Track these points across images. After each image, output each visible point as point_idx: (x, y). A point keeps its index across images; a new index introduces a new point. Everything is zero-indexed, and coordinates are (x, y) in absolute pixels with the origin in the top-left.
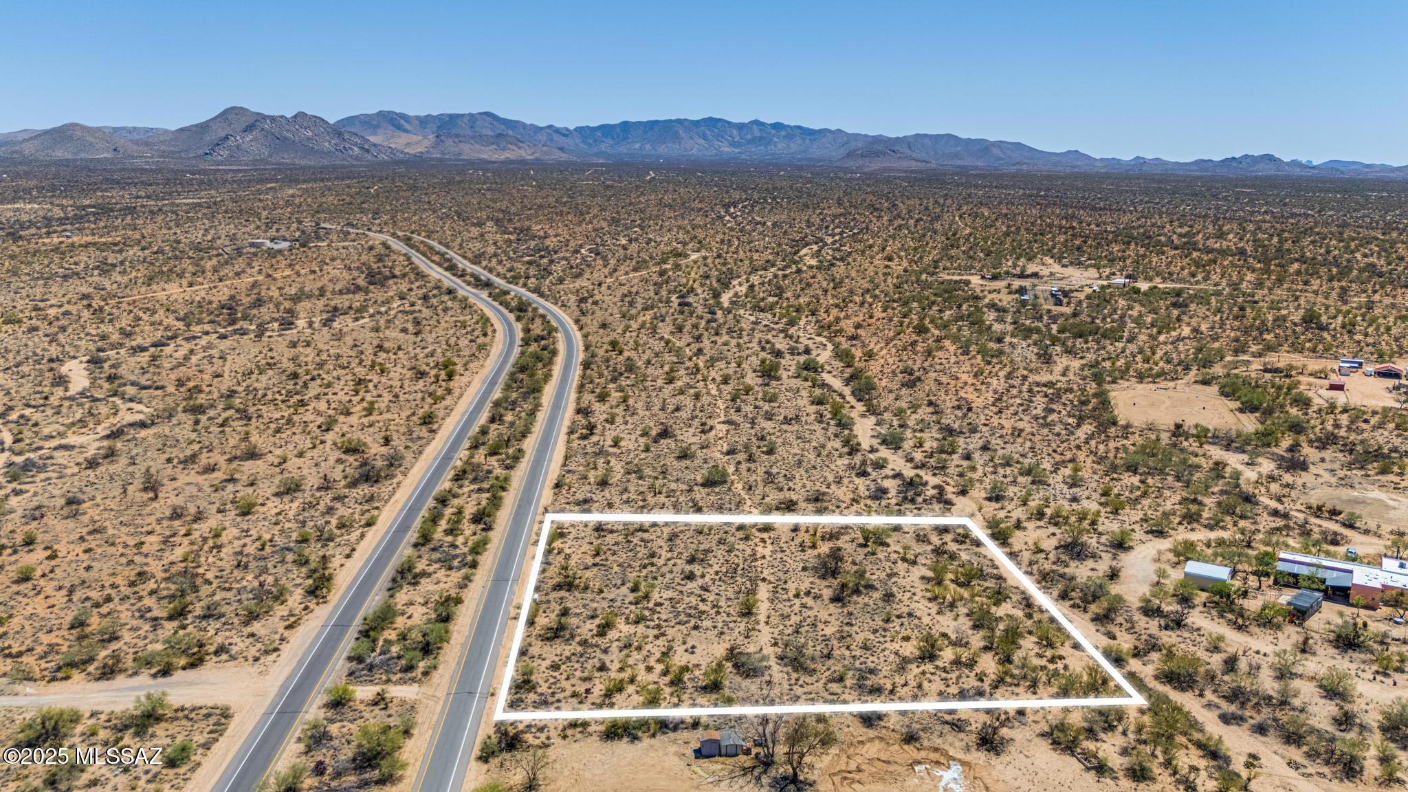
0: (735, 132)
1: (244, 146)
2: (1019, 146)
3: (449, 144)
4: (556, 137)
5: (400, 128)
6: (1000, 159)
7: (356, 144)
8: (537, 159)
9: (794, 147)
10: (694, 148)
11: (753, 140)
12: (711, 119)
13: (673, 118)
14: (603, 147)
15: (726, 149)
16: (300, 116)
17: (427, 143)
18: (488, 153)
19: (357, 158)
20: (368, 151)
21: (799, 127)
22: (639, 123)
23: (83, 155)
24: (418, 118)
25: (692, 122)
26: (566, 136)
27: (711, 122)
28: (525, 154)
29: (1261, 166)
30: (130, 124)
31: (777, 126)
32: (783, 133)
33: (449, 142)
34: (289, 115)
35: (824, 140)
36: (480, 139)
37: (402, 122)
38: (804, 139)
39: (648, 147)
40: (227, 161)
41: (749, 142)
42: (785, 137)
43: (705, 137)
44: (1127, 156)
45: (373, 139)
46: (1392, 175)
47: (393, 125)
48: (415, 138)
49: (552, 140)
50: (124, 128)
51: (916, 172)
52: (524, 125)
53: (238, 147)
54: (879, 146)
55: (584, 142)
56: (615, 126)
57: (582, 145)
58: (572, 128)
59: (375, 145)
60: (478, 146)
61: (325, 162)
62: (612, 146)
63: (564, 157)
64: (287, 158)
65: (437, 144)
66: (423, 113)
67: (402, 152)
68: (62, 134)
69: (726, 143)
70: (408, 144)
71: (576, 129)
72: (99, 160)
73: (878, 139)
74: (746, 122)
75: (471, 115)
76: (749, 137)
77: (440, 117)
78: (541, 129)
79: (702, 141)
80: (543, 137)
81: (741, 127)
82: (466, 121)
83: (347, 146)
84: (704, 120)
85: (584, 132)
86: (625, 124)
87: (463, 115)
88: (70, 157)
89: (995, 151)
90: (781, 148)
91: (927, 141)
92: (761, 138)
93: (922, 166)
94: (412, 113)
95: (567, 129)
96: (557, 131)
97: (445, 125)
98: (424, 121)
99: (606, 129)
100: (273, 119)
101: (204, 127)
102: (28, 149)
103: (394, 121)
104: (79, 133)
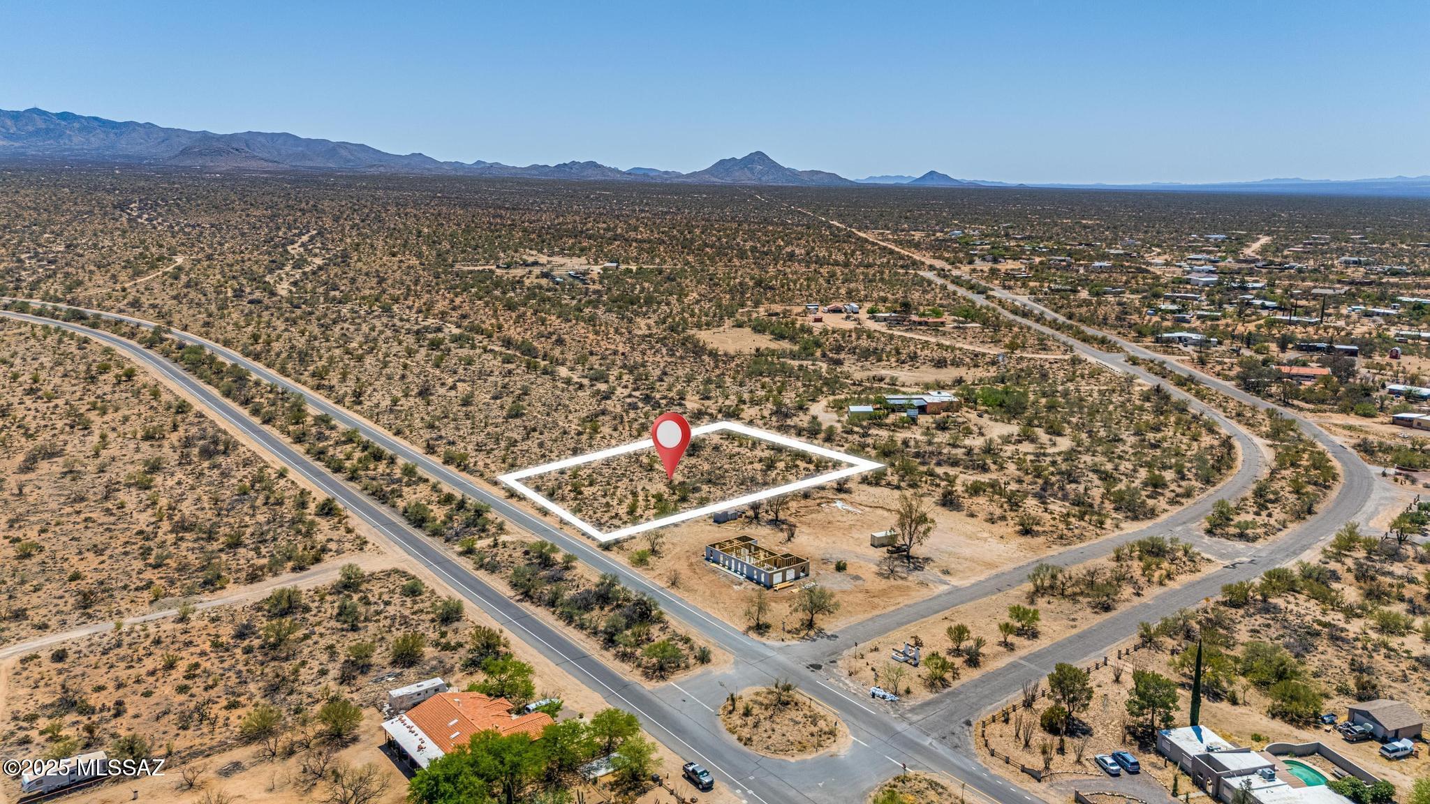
0: (9, 122)
2: (362, 147)
6: (349, 161)
9: (95, 141)
11: (37, 132)
21: (96, 119)
29: (590, 172)
31: (65, 116)
32: (76, 125)
35: (134, 135)
38: (106, 133)
41: (31, 134)
42: (80, 130)
44: (469, 161)
46: (689, 180)
51: (266, 172)
54: (207, 144)
73: (205, 136)
74: (22, 109)
76: (30, 128)
81: (16, 116)
89: (344, 153)
90: (79, 143)
91: (263, 140)
92: (48, 131)
93: (271, 166)
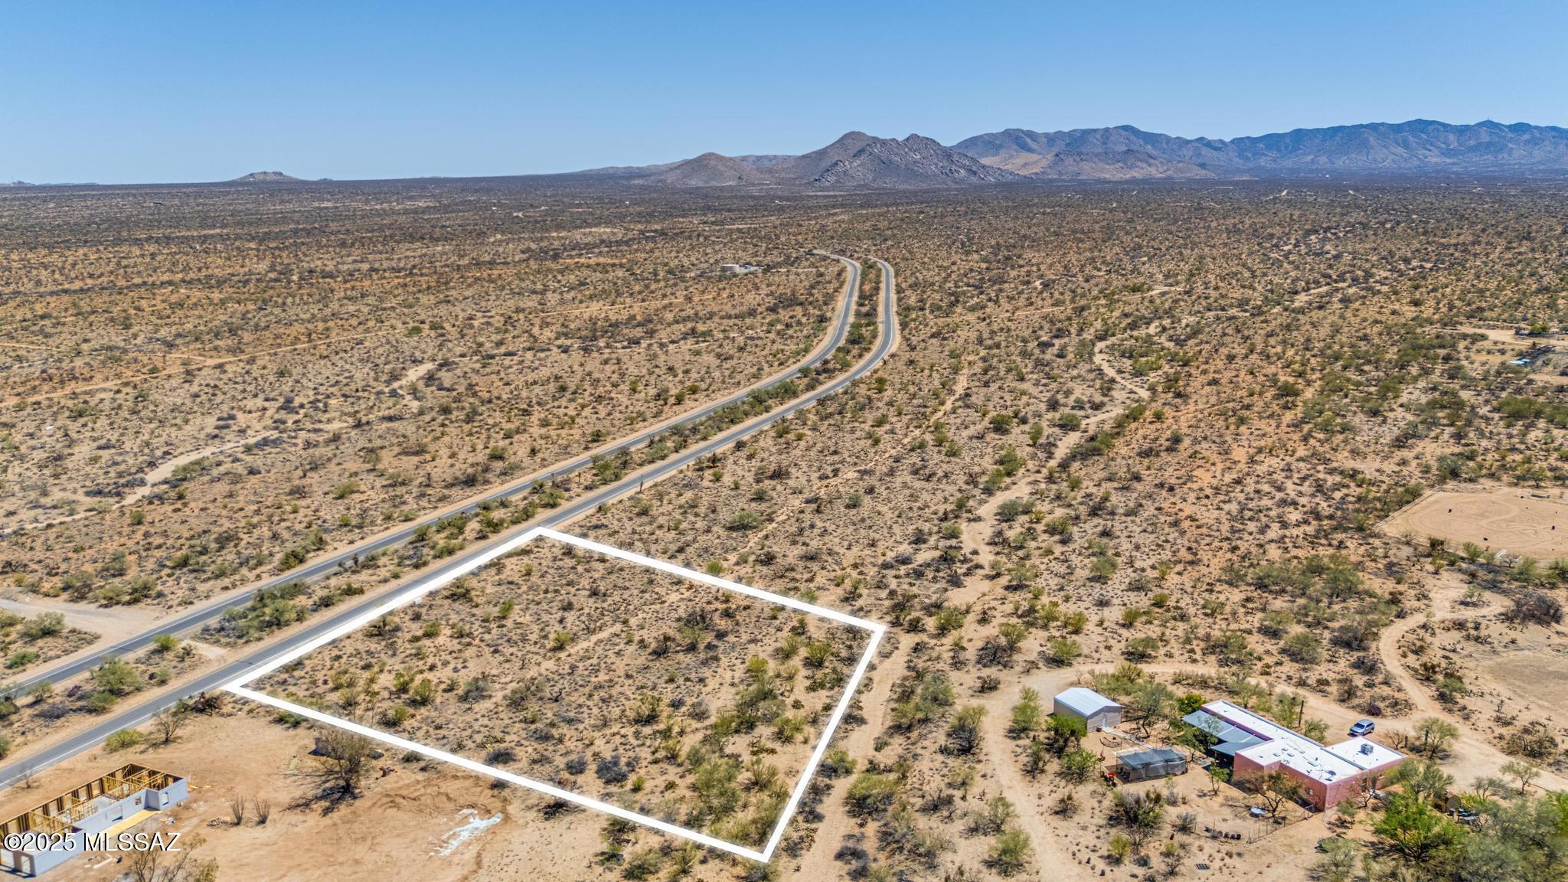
0: (1451, 137)
1: (851, 172)
3: (1070, 165)
4: (1205, 151)
5: (1025, 147)
7: (963, 167)
8: (1170, 178)
9: (1538, 154)
10: (1387, 159)
11: (1477, 147)
12: (1420, 121)
13: (1365, 122)
14: (1262, 161)
15: (1434, 160)
16: (913, 138)
17: (1044, 163)
18: (1112, 173)
19: (962, 181)
20: (975, 173)
22: (1317, 130)
23: (713, 183)
24: (1046, 135)
25: (1392, 126)
26: (1215, 149)
27: (1420, 126)
28: (1156, 172)
30: (771, 153)
31: (1520, 128)
32: (1526, 137)
33: (1069, 161)
34: (901, 138)
36: (1108, 156)
37: (1028, 140)
38: (1556, 145)
39: (1323, 159)
40: (833, 187)
41: (1471, 149)
42: (1527, 142)
43: (1406, 145)
45: (985, 161)
47: (1018, 144)
48: (1034, 157)
49: (1199, 155)
50: (766, 157)
52: (1168, 139)
53: (845, 172)
55: (1240, 156)
56: (1285, 134)
57: (1236, 160)
58: (1227, 139)
59: (984, 167)
60: (1101, 165)
61: (924, 186)
62: (1274, 160)
63: (1202, 173)
64: (888, 183)
65: (1055, 163)
66: (1052, 130)
67: (1011, 174)
68: (702, 163)
69: (1436, 152)
70: (1025, 165)
71: (1233, 141)
72: (722, 189)
74: (1473, 123)
75: (1107, 130)
76: (1473, 142)
77: (1070, 134)
78: (1188, 142)
79: (1400, 150)
80: (1188, 152)
81: (1463, 130)
82: (1098, 136)
83: (954, 168)
84: (1409, 123)
85: (1243, 145)
86: (1298, 133)
87: (1095, 131)
88: (701, 184)
90: (1518, 157)
92: (1489, 144)
94: (1039, 129)
95: (1221, 141)
96: (1209, 144)
97: (1075, 142)
98: (1051, 139)
99: (1272, 141)
100: (884, 142)
101: (822, 154)
102: (670, 178)
103: (1018, 140)
104: (713, 163)
